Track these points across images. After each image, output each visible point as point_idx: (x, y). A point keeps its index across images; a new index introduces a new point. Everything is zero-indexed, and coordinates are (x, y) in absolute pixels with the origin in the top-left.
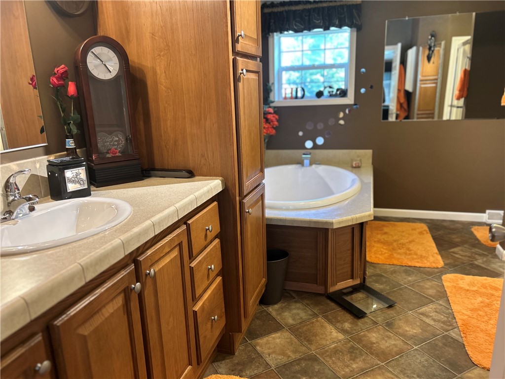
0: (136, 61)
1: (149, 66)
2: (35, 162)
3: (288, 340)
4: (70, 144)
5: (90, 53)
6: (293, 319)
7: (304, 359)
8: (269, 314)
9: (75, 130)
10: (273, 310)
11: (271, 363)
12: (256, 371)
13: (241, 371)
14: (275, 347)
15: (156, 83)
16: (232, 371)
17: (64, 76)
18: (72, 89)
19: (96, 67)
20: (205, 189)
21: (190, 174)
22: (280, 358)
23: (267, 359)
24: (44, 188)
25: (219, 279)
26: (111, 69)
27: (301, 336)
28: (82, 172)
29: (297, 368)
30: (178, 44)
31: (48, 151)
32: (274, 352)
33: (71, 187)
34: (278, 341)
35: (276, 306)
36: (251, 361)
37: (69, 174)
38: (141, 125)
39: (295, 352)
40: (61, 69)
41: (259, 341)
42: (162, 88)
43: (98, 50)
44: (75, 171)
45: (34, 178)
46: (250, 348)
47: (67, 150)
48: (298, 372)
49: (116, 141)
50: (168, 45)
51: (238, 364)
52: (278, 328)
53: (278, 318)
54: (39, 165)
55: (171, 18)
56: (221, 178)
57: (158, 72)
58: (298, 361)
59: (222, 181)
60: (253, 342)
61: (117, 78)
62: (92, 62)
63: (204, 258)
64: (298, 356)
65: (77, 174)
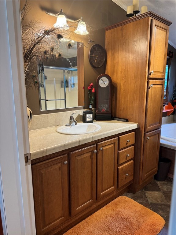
0: (115, 81)
1: (119, 82)
2: (80, 111)
3: (161, 196)
4: (91, 106)
5: (100, 79)
6: (167, 189)
7: (164, 205)
8: (157, 184)
9: (92, 103)
10: (159, 183)
11: (149, 201)
12: (142, 201)
13: (136, 199)
14: (153, 196)
15: (120, 88)
16: (133, 198)
17: (92, 87)
18: (93, 90)
19: (101, 83)
20: (128, 127)
21: (127, 121)
22: (154, 200)
23: (148, 199)
24: (81, 119)
25: (132, 161)
26: (106, 84)
27: (167, 196)
28: (91, 115)
29: (160, 207)
30: (129, 75)
31: (84, 108)
32: (152, 198)
33: (88, 120)
34: (156, 195)
35: (161, 182)
36: (142, 197)
37: (88, 115)
38: (114, 102)
39: (161, 201)
40: (91, 84)
41: (148, 192)
42: (122, 90)
43: (103, 78)
44: (89, 115)
45: (79, 115)
46: (143, 193)
47: (90, 108)
48: (159, 208)
49: (105, 107)
50: (126, 76)
51: (136, 196)
52: (158, 190)
53: (160, 187)
54: (81, 112)
55: (128, 67)
56: (137, 124)
57: (121, 85)
58: (161, 205)
59: (138, 125)
60: (145, 191)
61: (107, 87)
62: (100, 82)
63: (125, 151)
64: (162, 203)
65: (90, 116)
